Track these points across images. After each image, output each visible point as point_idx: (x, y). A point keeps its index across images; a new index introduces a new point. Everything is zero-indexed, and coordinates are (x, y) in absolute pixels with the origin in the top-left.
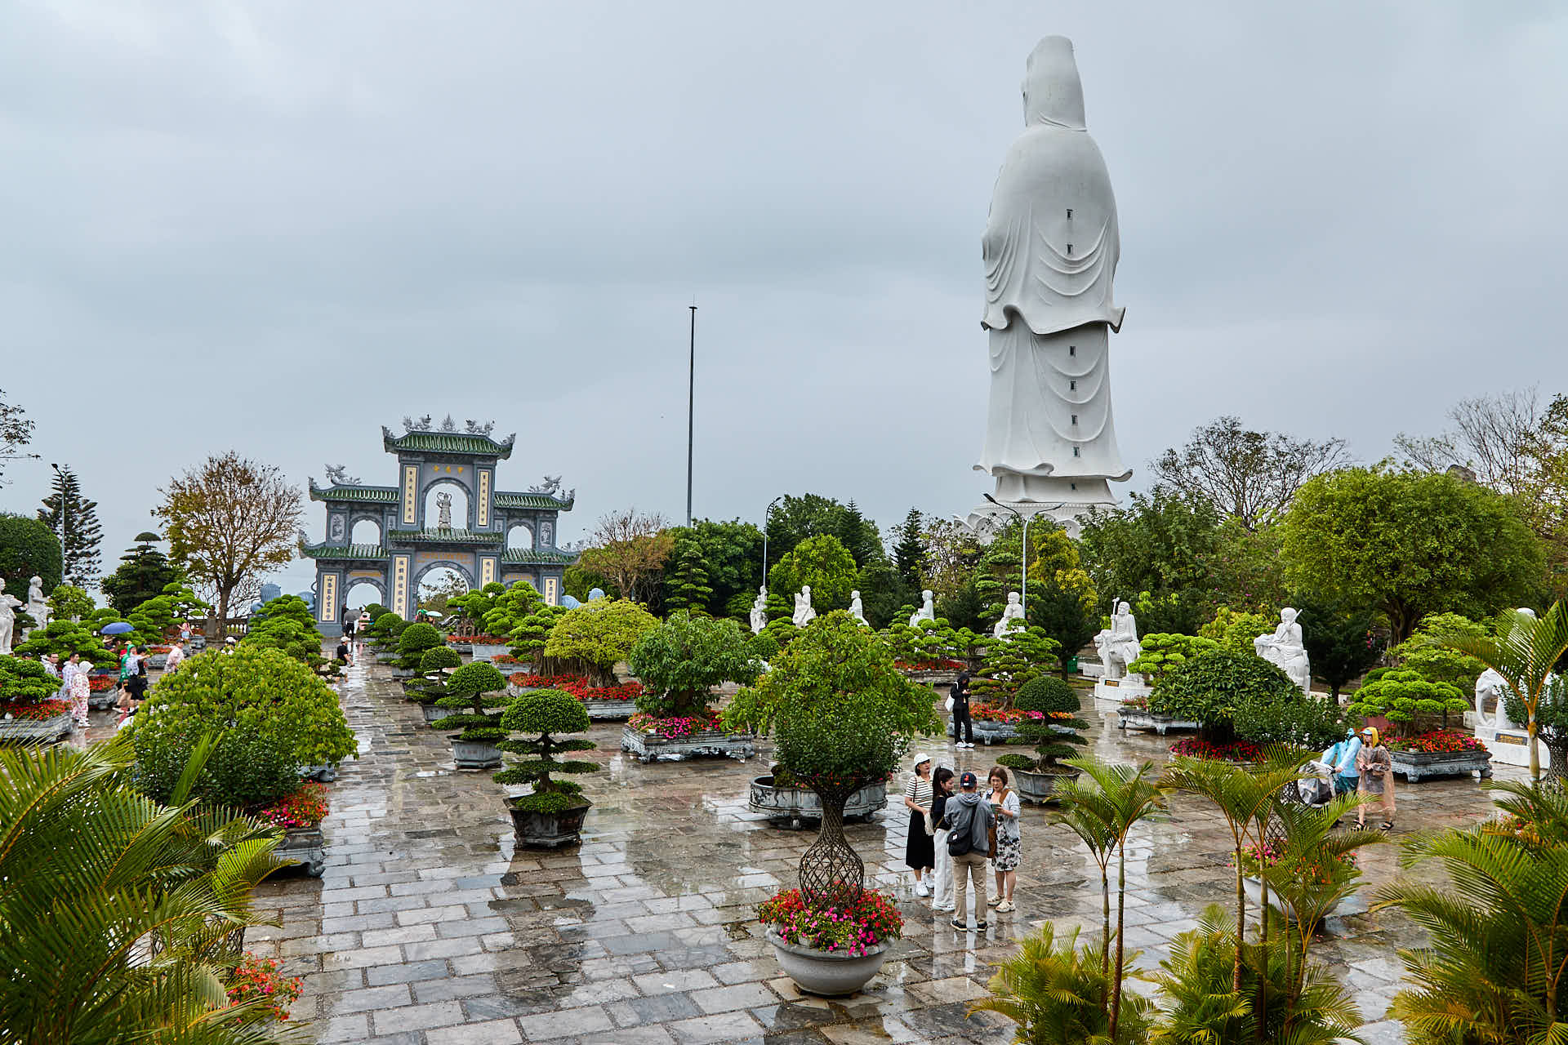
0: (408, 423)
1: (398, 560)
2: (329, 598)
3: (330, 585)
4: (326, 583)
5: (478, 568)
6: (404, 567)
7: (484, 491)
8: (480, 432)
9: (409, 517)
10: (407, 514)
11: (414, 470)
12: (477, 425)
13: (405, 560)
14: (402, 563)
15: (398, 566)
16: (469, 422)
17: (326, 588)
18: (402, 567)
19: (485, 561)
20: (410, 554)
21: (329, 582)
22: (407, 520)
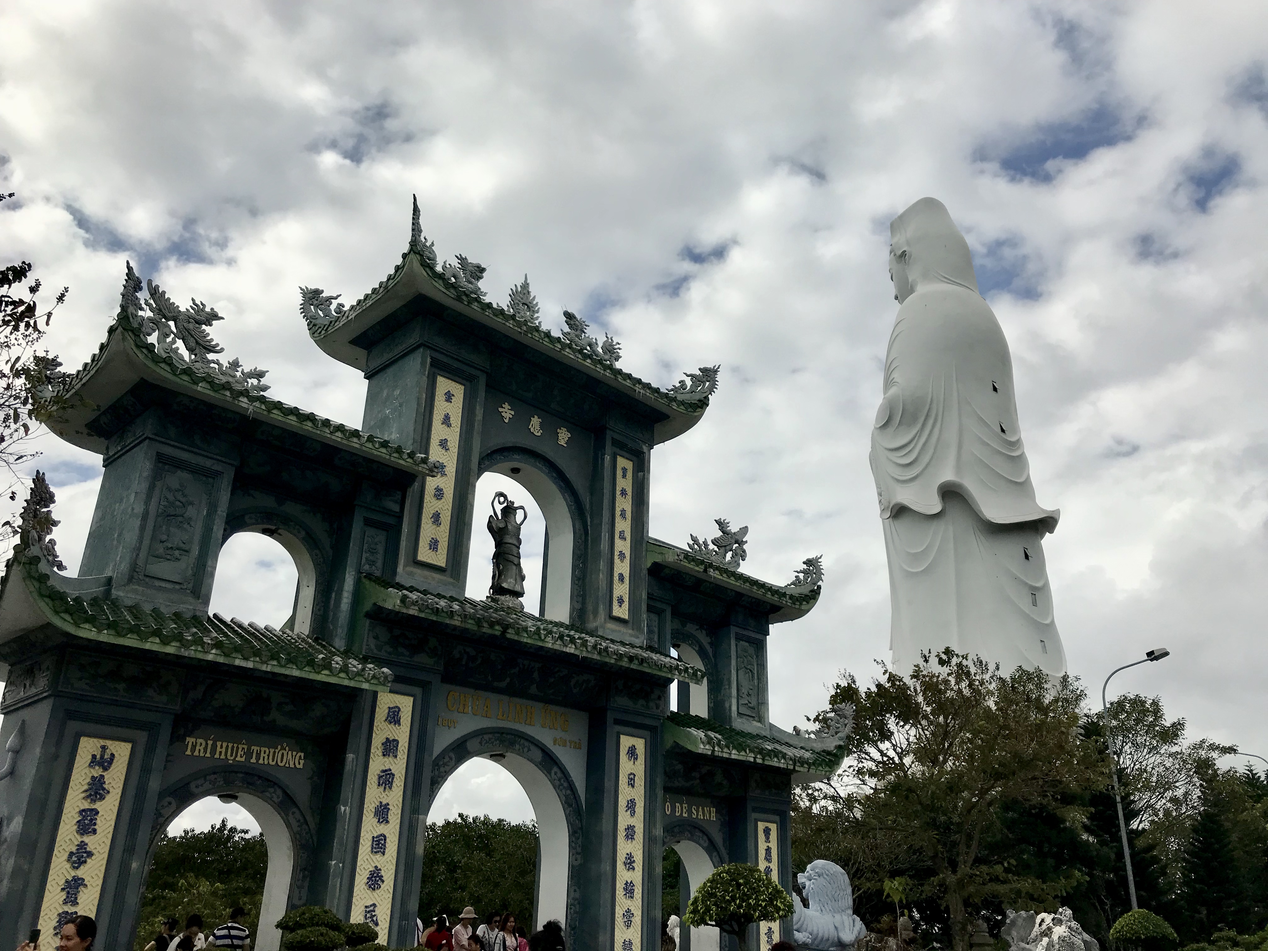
1: (382, 701)
2: (80, 856)
3: (96, 791)
5: (605, 773)
7: (623, 515)
10: (427, 530)
16: (568, 316)
18: (391, 728)
20: (424, 685)
21: (97, 772)
22: (425, 554)
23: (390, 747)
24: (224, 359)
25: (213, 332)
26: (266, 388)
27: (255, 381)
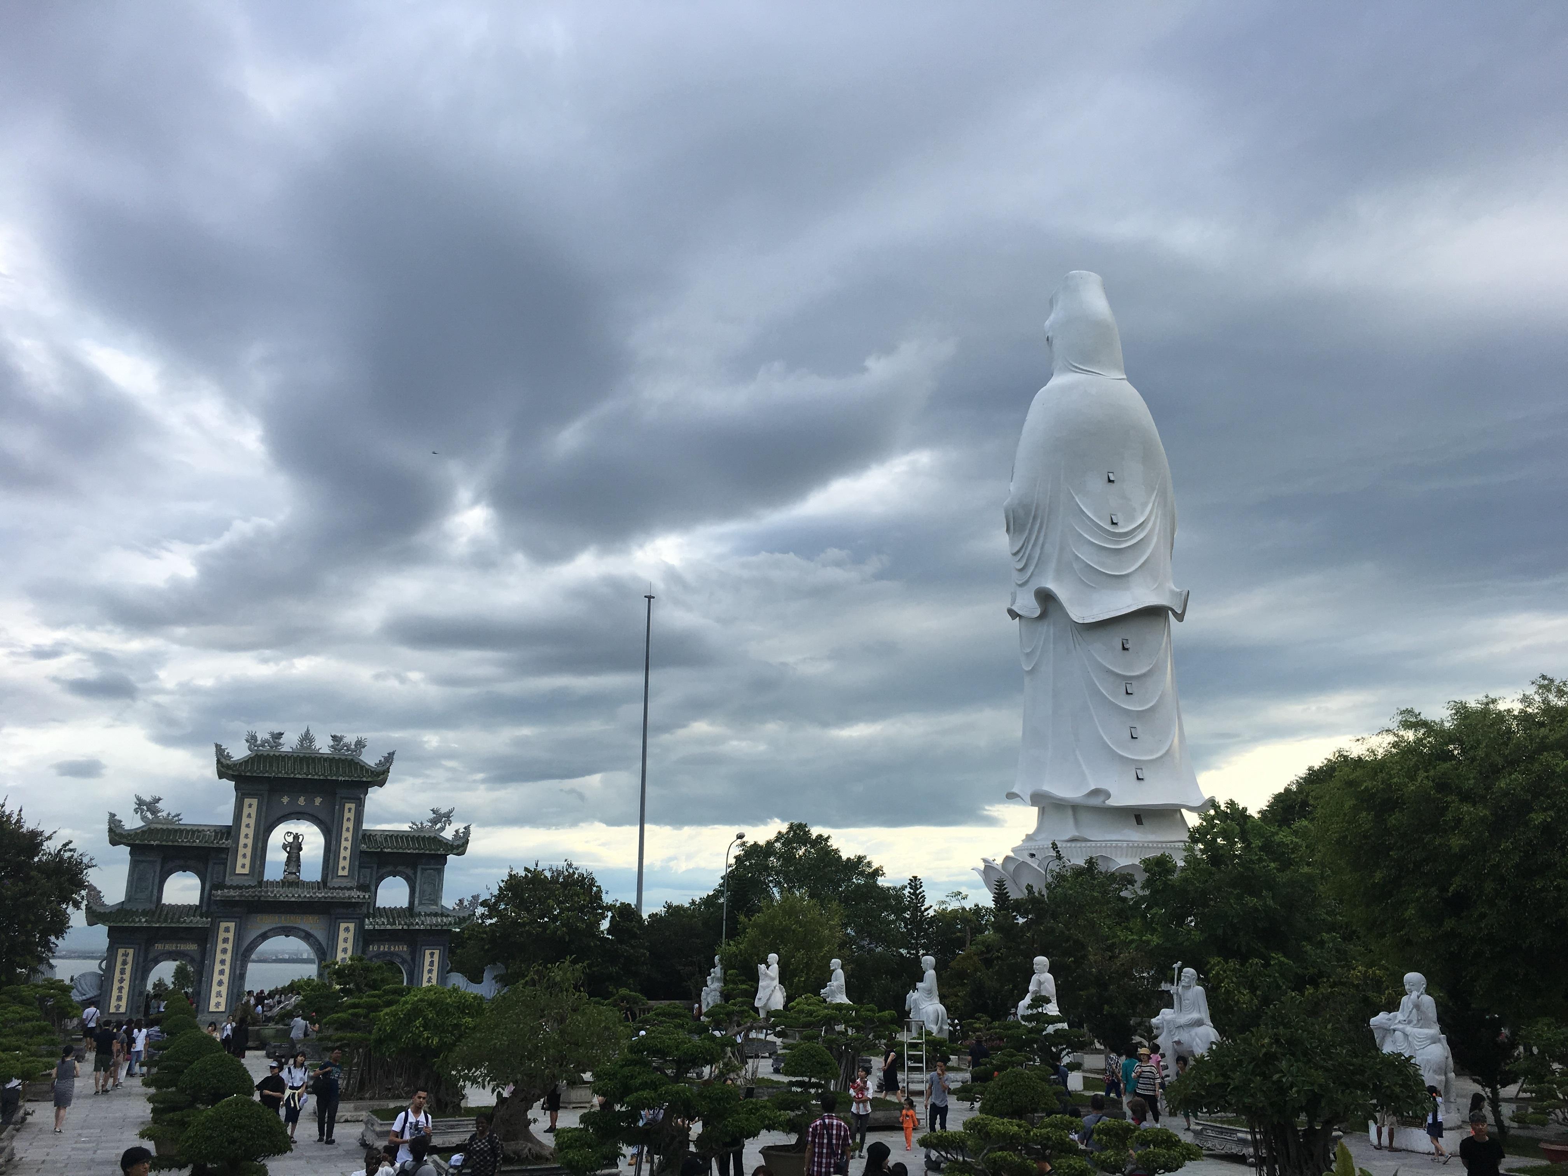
0: (252, 739)
1: (223, 925)
2: (122, 980)
3: (124, 963)
4: (120, 959)
5: (333, 937)
6: (231, 935)
7: (348, 830)
8: (348, 750)
9: (243, 864)
10: (240, 861)
11: (255, 802)
12: (345, 740)
13: (232, 925)
14: (227, 930)
15: (222, 935)
16: (334, 738)
17: (119, 966)
18: (226, 935)
19: (343, 926)
20: (240, 918)
21: (124, 958)
22: (239, 870)
23: (226, 940)
24: (164, 814)
25: (159, 805)
26: (181, 820)
27: (177, 818)
